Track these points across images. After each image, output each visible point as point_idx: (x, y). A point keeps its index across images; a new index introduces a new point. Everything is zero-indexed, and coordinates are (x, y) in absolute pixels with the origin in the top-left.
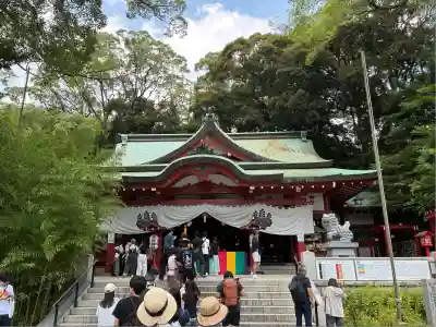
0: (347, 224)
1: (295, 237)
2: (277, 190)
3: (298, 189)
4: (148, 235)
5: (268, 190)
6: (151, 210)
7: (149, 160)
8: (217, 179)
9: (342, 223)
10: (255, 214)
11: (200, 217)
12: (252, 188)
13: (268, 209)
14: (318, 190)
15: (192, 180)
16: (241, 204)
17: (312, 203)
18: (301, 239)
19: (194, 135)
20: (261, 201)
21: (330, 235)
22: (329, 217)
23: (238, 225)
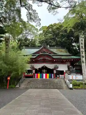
1: (63, 71)
2: (60, 61)
3: (64, 61)
4: (33, 70)
5: (58, 61)
6: (33, 64)
8: (47, 58)
9: (74, 68)
10: (55, 66)
11: (43, 66)
12: (55, 60)
13: (58, 65)
14: (69, 61)
15: (42, 58)
16: (52, 64)
17: (67, 64)
18: (65, 71)
19: (41, 48)
20: (56, 63)
22: (71, 67)
23: (51, 68)
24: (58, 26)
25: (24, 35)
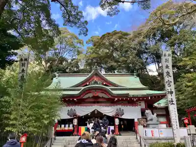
0: (155, 114)
1: (134, 119)
2: (126, 100)
3: (135, 100)
5: (122, 100)
6: (73, 108)
7: (71, 86)
8: (101, 95)
9: (153, 114)
10: (117, 110)
11: (94, 111)
12: (116, 99)
13: (122, 108)
14: (143, 100)
15: (90, 95)
16: (111, 106)
17: (140, 105)
18: (136, 120)
19: (90, 74)
20: (119, 104)
21: (148, 119)
22: (148, 112)
23: (110, 115)
25: (57, 51)
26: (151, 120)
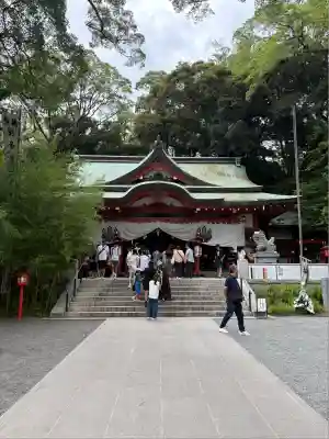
0: (272, 239)
2: (218, 211)
3: (234, 211)
5: (210, 211)
8: (169, 201)
9: (268, 239)
10: (199, 230)
12: (198, 209)
13: (209, 226)
14: (251, 211)
15: (147, 201)
16: (187, 222)
17: (244, 221)
20: (203, 220)
22: (259, 234)
24: (211, 74)
25: (74, 104)
26: (264, 249)
